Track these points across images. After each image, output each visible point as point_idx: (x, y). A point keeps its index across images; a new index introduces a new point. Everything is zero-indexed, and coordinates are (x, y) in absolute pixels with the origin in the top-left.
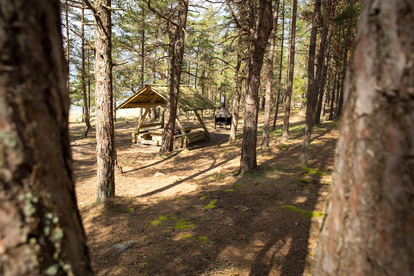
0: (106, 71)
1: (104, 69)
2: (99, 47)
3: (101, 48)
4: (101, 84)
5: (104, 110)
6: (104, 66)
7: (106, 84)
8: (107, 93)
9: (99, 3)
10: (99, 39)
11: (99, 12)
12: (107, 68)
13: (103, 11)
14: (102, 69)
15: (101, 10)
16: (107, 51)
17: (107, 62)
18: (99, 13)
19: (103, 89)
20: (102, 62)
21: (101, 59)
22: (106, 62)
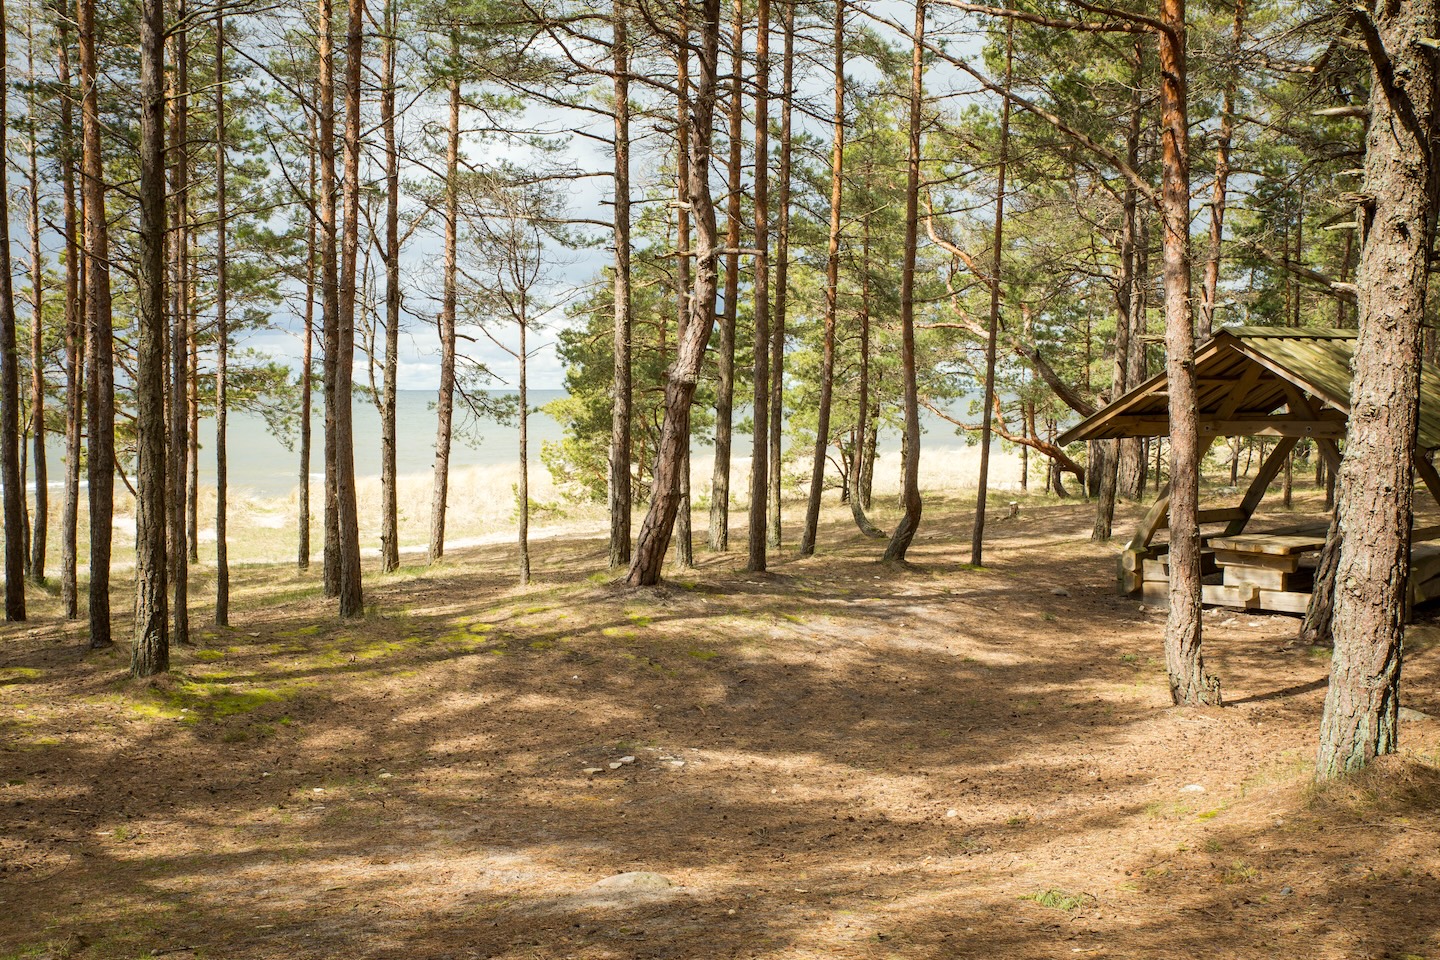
0: (1411, 282)
1: (1407, 274)
2: (1393, 193)
3: (1398, 196)
4: (1389, 329)
5: (1393, 425)
6: (1406, 262)
7: (1408, 328)
8: (1410, 362)
9: (1408, 35)
10: (1393, 166)
11: (1402, 68)
12: (1418, 271)
13: (1420, 60)
14: (1397, 276)
15: (1412, 62)
16: (1420, 209)
17: (1419, 247)
18: (1405, 74)
19: (1396, 348)
20: (1399, 248)
21: (1398, 237)
22: (1415, 248)
